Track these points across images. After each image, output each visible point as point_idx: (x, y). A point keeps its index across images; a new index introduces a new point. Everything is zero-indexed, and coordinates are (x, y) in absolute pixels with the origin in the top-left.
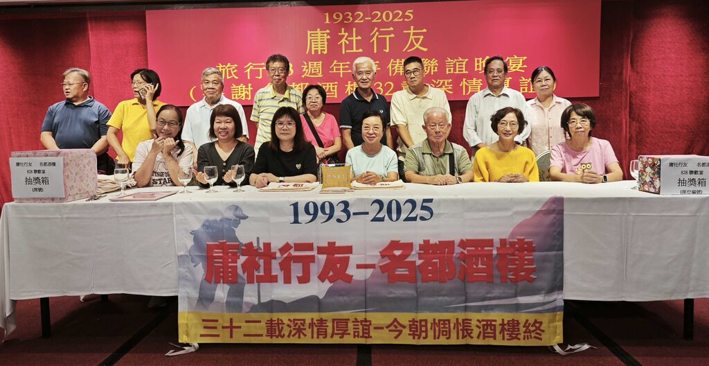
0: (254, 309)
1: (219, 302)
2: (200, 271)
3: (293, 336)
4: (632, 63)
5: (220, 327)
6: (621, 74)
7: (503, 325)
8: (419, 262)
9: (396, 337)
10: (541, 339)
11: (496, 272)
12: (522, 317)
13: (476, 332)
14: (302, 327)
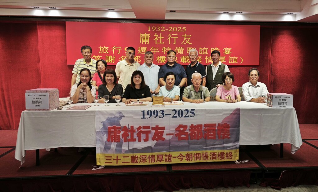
0: (126, 152)
1: (113, 150)
2: (105, 138)
3: (142, 162)
4: (271, 52)
5: (112, 159)
6: (268, 56)
7: (219, 154)
8: (189, 132)
9: (181, 161)
10: (231, 159)
11: (217, 135)
12: (225, 151)
13: (209, 157)
14: (145, 158)
